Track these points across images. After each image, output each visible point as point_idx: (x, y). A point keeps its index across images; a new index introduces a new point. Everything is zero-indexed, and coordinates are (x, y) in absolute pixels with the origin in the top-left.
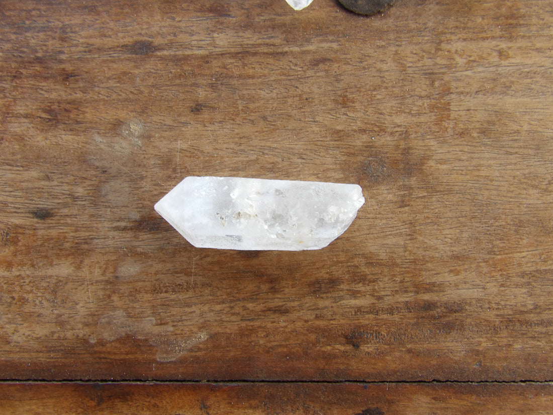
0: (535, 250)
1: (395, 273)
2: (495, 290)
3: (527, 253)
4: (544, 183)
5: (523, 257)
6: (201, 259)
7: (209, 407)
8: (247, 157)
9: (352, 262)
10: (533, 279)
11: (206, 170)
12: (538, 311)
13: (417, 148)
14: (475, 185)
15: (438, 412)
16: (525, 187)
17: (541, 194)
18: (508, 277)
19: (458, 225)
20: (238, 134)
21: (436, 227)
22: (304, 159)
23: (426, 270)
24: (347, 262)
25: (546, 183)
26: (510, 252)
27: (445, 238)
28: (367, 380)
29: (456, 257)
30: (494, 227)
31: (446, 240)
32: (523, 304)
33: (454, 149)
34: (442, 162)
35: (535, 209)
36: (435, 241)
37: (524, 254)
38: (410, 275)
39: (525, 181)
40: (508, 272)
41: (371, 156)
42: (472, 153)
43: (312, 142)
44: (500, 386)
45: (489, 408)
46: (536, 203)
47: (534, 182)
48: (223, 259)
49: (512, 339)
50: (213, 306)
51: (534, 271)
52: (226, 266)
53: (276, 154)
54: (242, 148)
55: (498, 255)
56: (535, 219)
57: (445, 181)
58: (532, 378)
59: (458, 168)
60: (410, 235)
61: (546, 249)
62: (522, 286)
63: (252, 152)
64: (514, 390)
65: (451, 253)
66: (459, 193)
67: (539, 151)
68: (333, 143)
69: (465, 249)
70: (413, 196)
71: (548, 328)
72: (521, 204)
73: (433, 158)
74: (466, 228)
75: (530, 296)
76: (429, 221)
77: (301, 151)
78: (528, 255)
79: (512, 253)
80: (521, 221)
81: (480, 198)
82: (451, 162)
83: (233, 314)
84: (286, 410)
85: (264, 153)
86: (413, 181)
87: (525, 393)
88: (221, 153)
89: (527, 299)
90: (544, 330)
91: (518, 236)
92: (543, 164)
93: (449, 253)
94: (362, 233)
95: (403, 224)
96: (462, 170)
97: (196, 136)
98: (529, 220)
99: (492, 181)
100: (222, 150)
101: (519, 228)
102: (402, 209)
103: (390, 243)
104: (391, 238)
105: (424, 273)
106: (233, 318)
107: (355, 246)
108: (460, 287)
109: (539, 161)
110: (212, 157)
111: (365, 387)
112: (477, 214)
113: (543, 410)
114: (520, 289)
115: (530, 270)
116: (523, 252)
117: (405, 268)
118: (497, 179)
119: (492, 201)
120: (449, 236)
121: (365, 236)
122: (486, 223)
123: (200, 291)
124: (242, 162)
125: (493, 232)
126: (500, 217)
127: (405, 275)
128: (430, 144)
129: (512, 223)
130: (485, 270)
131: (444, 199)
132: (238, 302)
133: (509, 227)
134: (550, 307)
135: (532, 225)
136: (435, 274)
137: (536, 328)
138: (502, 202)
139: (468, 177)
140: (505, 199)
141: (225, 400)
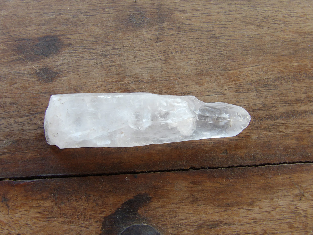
0: (258, 65)
1: (156, 87)
2: (232, 95)
3: (252, 68)
4: (257, 21)
5: (249, 71)
6: (11, 86)
7: (9, 200)
8: (48, 17)
9: (123, 81)
10: (259, 86)
11: (19, 27)
12: (266, 108)
13: (166, 4)
14: (209, 25)
15: (196, 194)
16: (245, 24)
17: (257, 28)
18: (240, 85)
19: (200, 52)
20: (42, 3)
21: (183, 54)
22: (88, 15)
23: (179, 84)
24: (119, 81)
25: (259, 21)
26: (240, 67)
27: (191, 60)
28: (137, 171)
29: (200, 74)
30: (226, 52)
31: (192, 62)
32: (254, 104)
33: (192, 4)
34: (184, 12)
35: (254, 38)
36: (184, 63)
37: (250, 69)
38: (166, 88)
39: (244, 20)
40: (240, 82)
41: (135, 11)
42: (205, 5)
43: (94, 5)
44: (244, 169)
45: (237, 188)
46: (253, 34)
47: (250, 21)
48: (27, 85)
49: (249, 131)
50: (17, 119)
51: (259, 80)
52: (29, 89)
53: (69, 13)
54: (45, 11)
55: (231, 70)
56: (254, 45)
57: (188, 24)
58: (269, 161)
59: (196, 15)
60: (164, 60)
61: (265, 64)
62: (251, 91)
63: (52, 14)
64: (256, 172)
65: (196, 71)
66: (198, 31)
67: (250, 2)
68: (108, 4)
69: (206, 68)
70: (166, 35)
71: (276, 121)
72: (243, 35)
73: (178, 10)
74: (206, 53)
75: (258, 98)
76: (178, 50)
77: (86, 10)
78: (252, 69)
79: (241, 68)
80: (244, 46)
81: (213, 33)
82: (190, 12)
83: (32, 124)
84: (71, 199)
85: (60, 14)
86: (165, 25)
87: (265, 174)
88: (31, 16)
89: (256, 100)
90: (273, 122)
91: (244, 57)
92: (255, 10)
93: (195, 71)
94: (130, 61)
95: (159, 53)
96: (199, 16)
97: (15, 7)
98: (250, 46)
99: (220, 22)
100: (31, 13)
101: (244, 51)
102: (158, 44)
103: (151, 66)
104: (151, 63)
105: (177, 86)
106: (32, 127)
107: (125, 70)
108: (204, 95)
109: (252, 8)
110: (24, 18)
111: (135, 177)
112: (212, 44)
113: (281, 187)
114: (250, 93)
115: (256, 79)
116: (249, 67)
117: (162, 83)
118: (224, 20)
119: (222, 34)
120: (194, 59)
121: (132, 63)
122: (219, 49)
123: (8, 108)
124: (45, 20)
125: (225, 55)
126: (229, 44)
127: (162, 88)
128: (175, 2)
129: (238, 48)
130: (222, 81)
131: (187, 35)
132: (36, 115)
133: (236, 51)
134: (275, 105)
135: (253, 49)
136: (185, 86)
137: (266, 122)
138: (229, 35)
139: (203, 20)
140: (231, 33)
141: (21, 193)
